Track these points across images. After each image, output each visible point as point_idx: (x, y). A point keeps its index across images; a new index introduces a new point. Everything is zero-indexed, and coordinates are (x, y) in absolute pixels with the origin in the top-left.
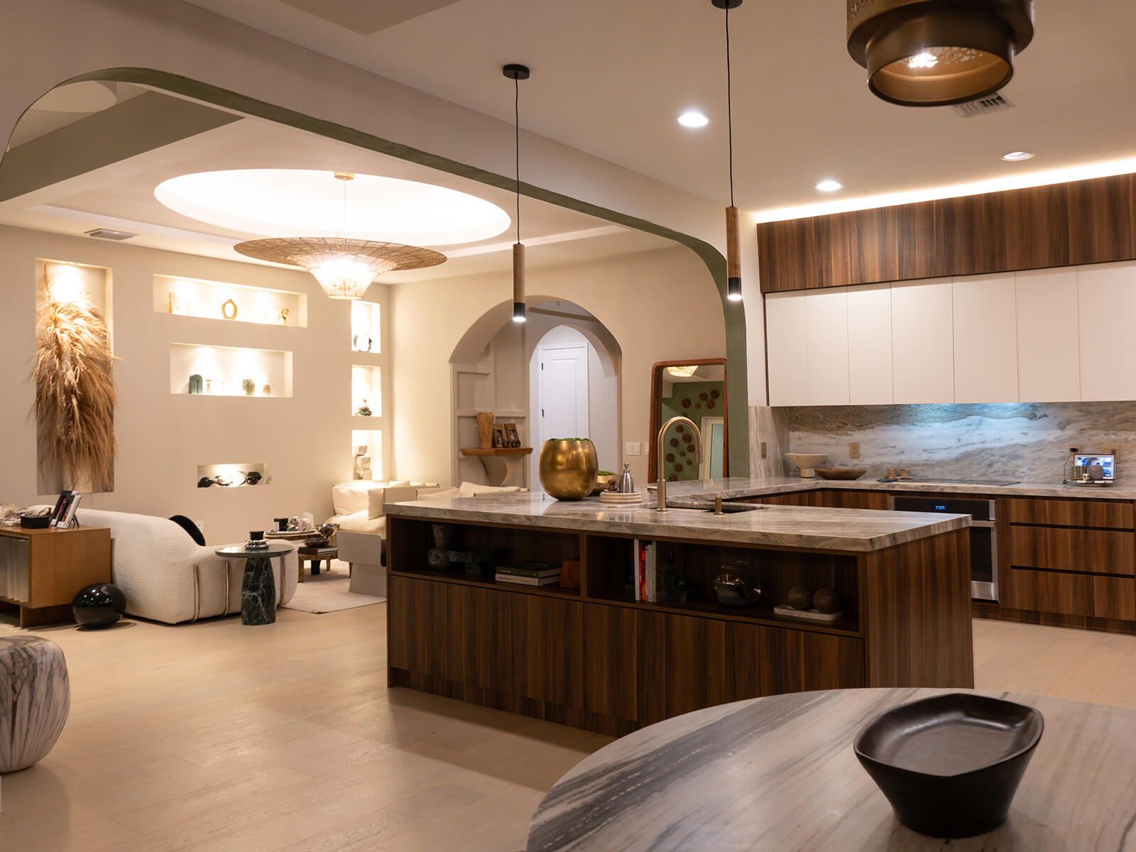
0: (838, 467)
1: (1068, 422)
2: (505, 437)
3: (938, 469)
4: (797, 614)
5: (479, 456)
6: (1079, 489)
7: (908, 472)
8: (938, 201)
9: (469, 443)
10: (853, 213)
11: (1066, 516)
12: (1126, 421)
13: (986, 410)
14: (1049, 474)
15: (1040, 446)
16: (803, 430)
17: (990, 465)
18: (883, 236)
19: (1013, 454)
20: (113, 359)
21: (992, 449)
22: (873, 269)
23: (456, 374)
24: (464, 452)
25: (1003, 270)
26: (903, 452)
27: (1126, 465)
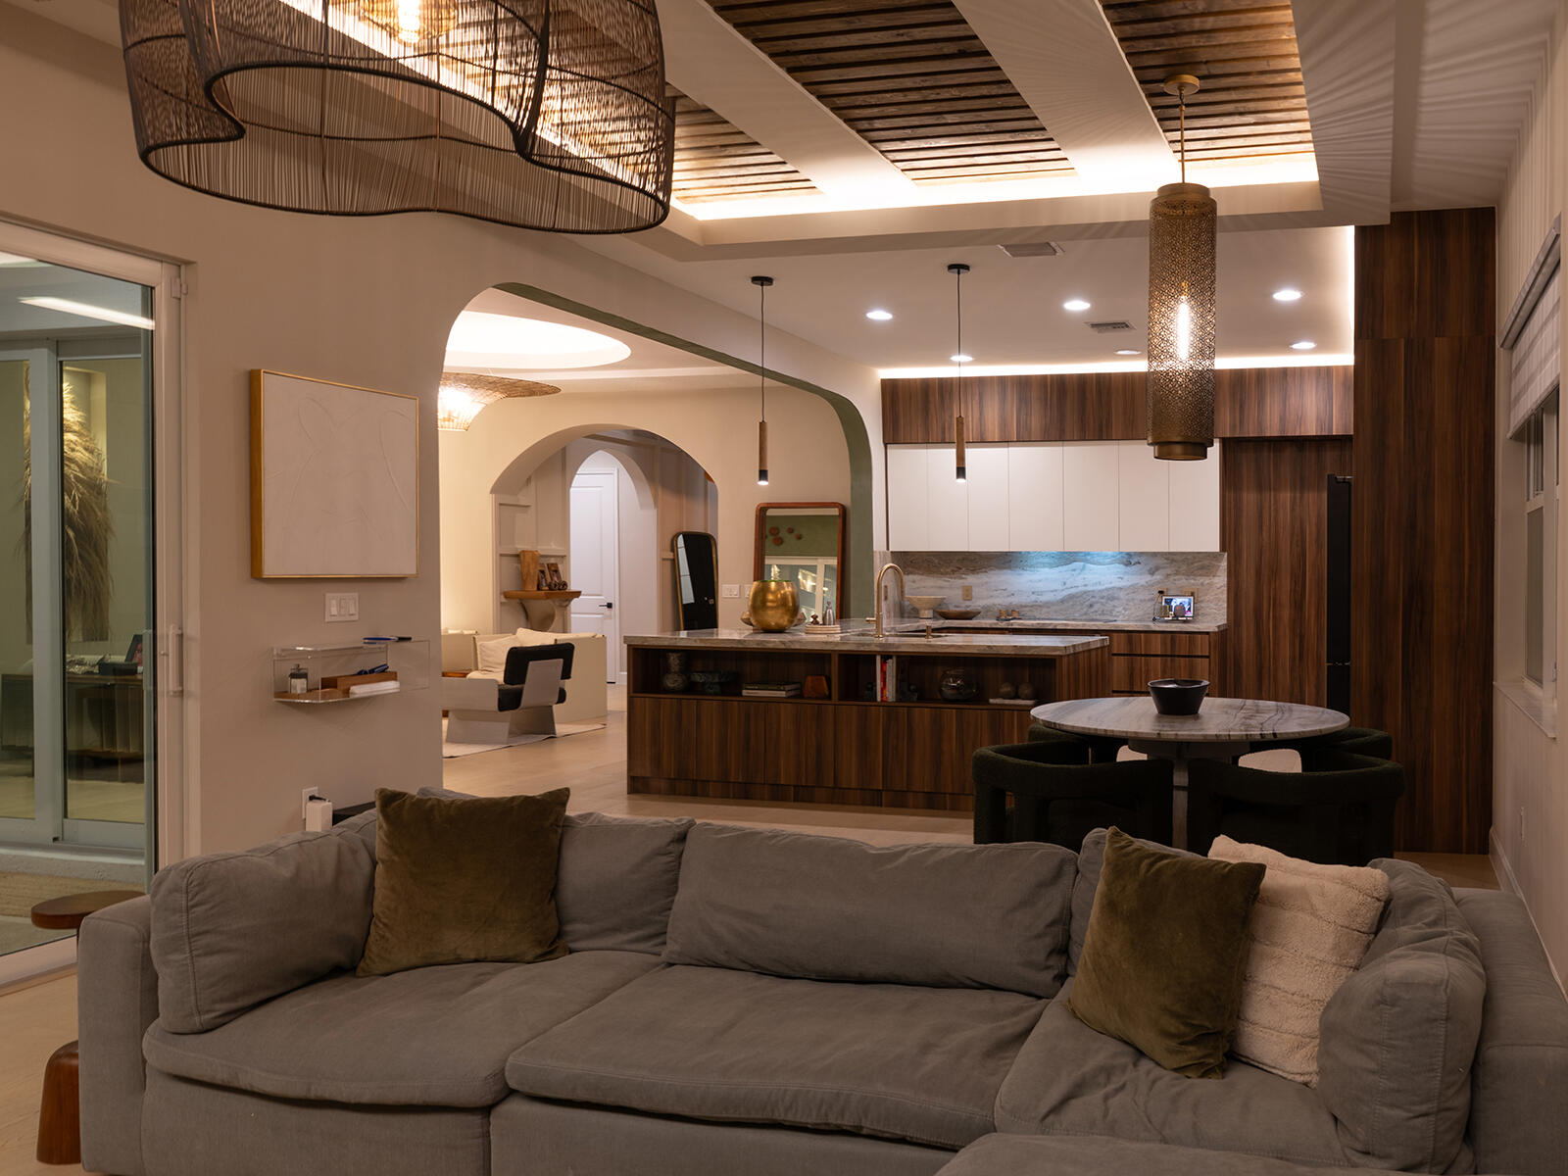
0: (952, 609)
1: (1157, 569)
2: (549, 580)
3: (1045, 610)
4: (1007, 702)
5: (520, 599)
6: (1165, 625)
7: (1018, 613)
8: (1051, 375)
9: (511, 586)
10: (976, 378)
11: (1157, 647)
12: (1202, 568)
13: (1089, 557)
14: (1141, 613)
15: (1134, 589)
16: (918, 574)
17: (1091, 606)
18: (1003, 401)
19: (1110, 596)
20: (107, 483)
21: (1093, 591)
22: (993, 430)
23: (497, 505)
24: (506, 595)
25: (1109, 438)
26: (1013, 594)
27: (1203, 605)
